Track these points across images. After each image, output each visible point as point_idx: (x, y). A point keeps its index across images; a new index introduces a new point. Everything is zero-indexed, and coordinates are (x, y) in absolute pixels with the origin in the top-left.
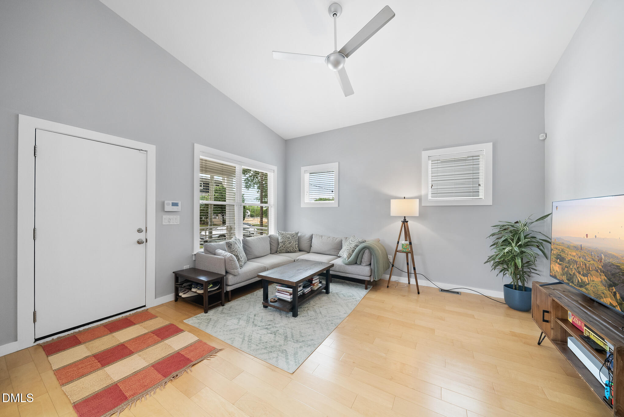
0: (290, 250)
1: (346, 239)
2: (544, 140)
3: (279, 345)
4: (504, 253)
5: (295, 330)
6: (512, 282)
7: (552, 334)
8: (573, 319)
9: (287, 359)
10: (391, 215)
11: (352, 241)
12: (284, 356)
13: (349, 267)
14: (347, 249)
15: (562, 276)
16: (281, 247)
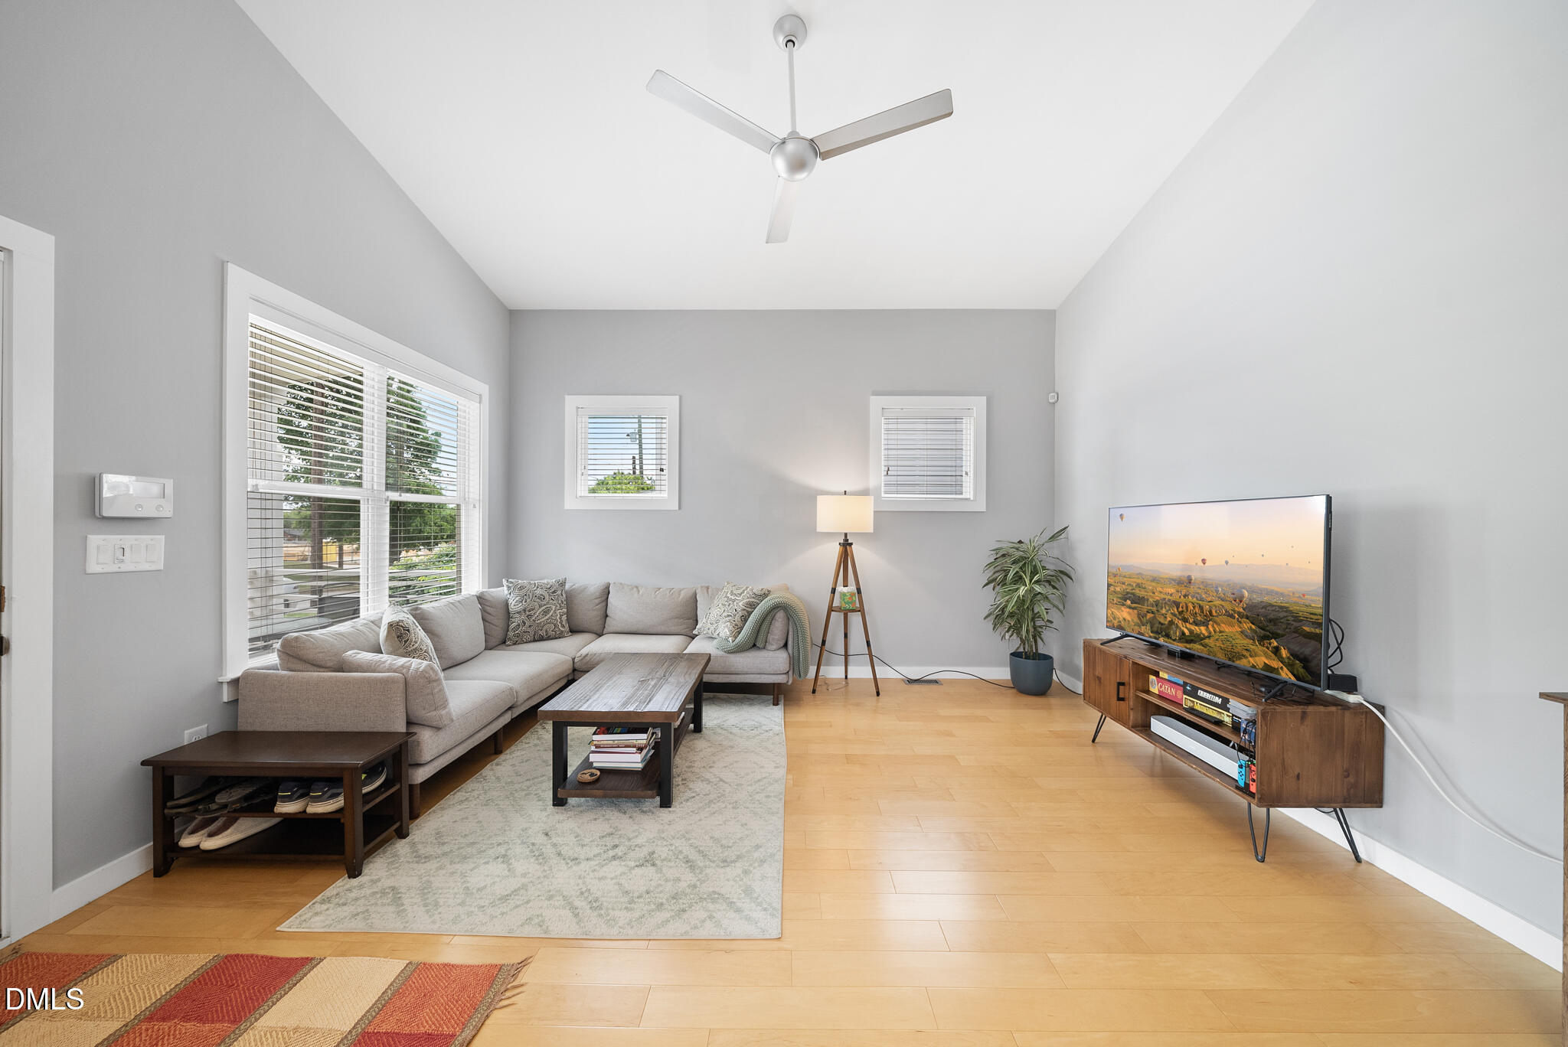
0: (546, 631)
1: (708, 591)
2: (1054, 403)
3: (689, 886)
4: (1019, 597)
5: (695, 838)
6: (1018, 648)
7: (1131, 718)
8: (1161, 687)
9: (738, 910)
10: (818, 530)
11: (732, 593)
12: (725, 906)
13: (738, 659)
14: (725, 614)
15: (1139, 626)
16: (519, 625)
